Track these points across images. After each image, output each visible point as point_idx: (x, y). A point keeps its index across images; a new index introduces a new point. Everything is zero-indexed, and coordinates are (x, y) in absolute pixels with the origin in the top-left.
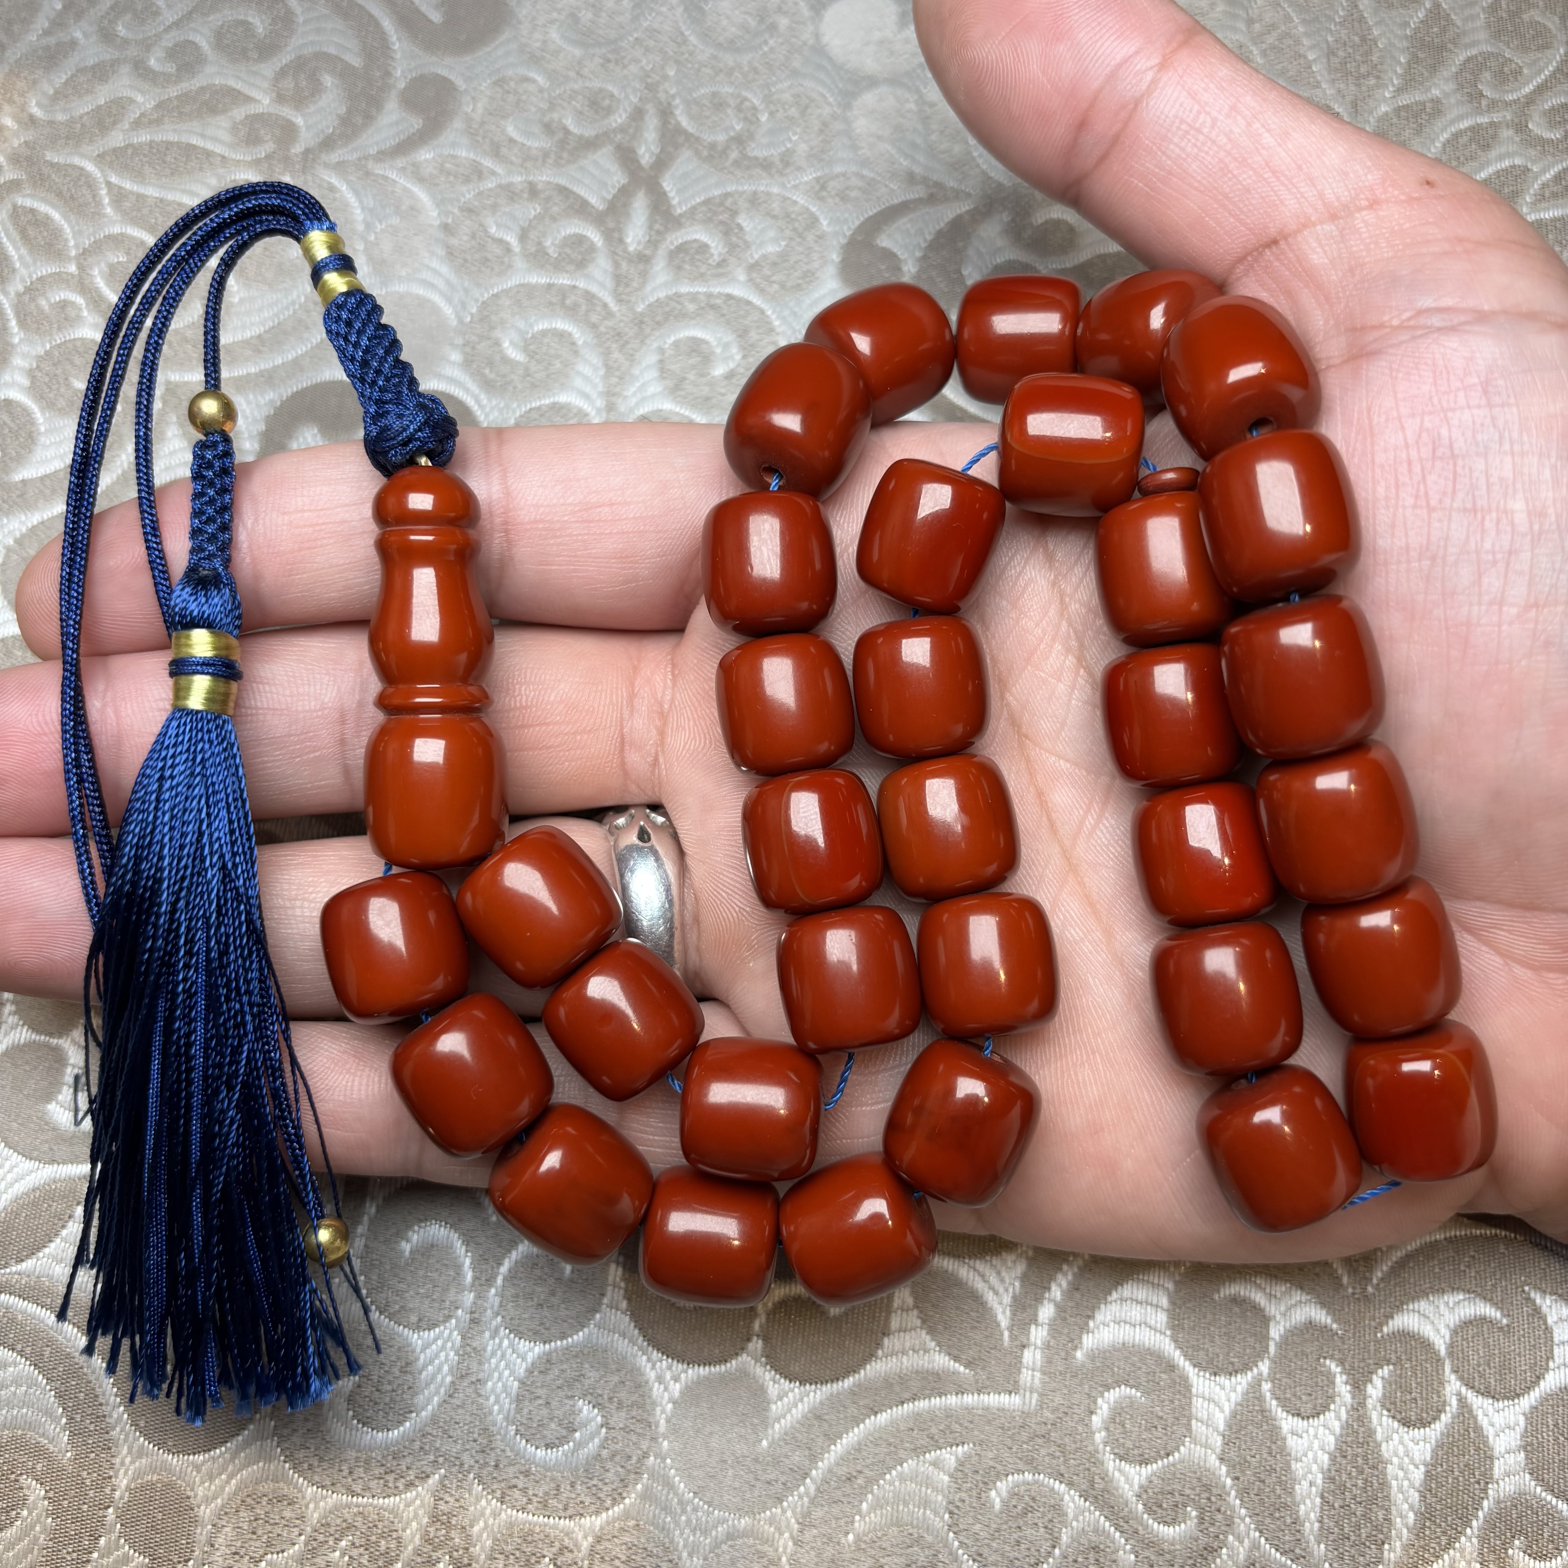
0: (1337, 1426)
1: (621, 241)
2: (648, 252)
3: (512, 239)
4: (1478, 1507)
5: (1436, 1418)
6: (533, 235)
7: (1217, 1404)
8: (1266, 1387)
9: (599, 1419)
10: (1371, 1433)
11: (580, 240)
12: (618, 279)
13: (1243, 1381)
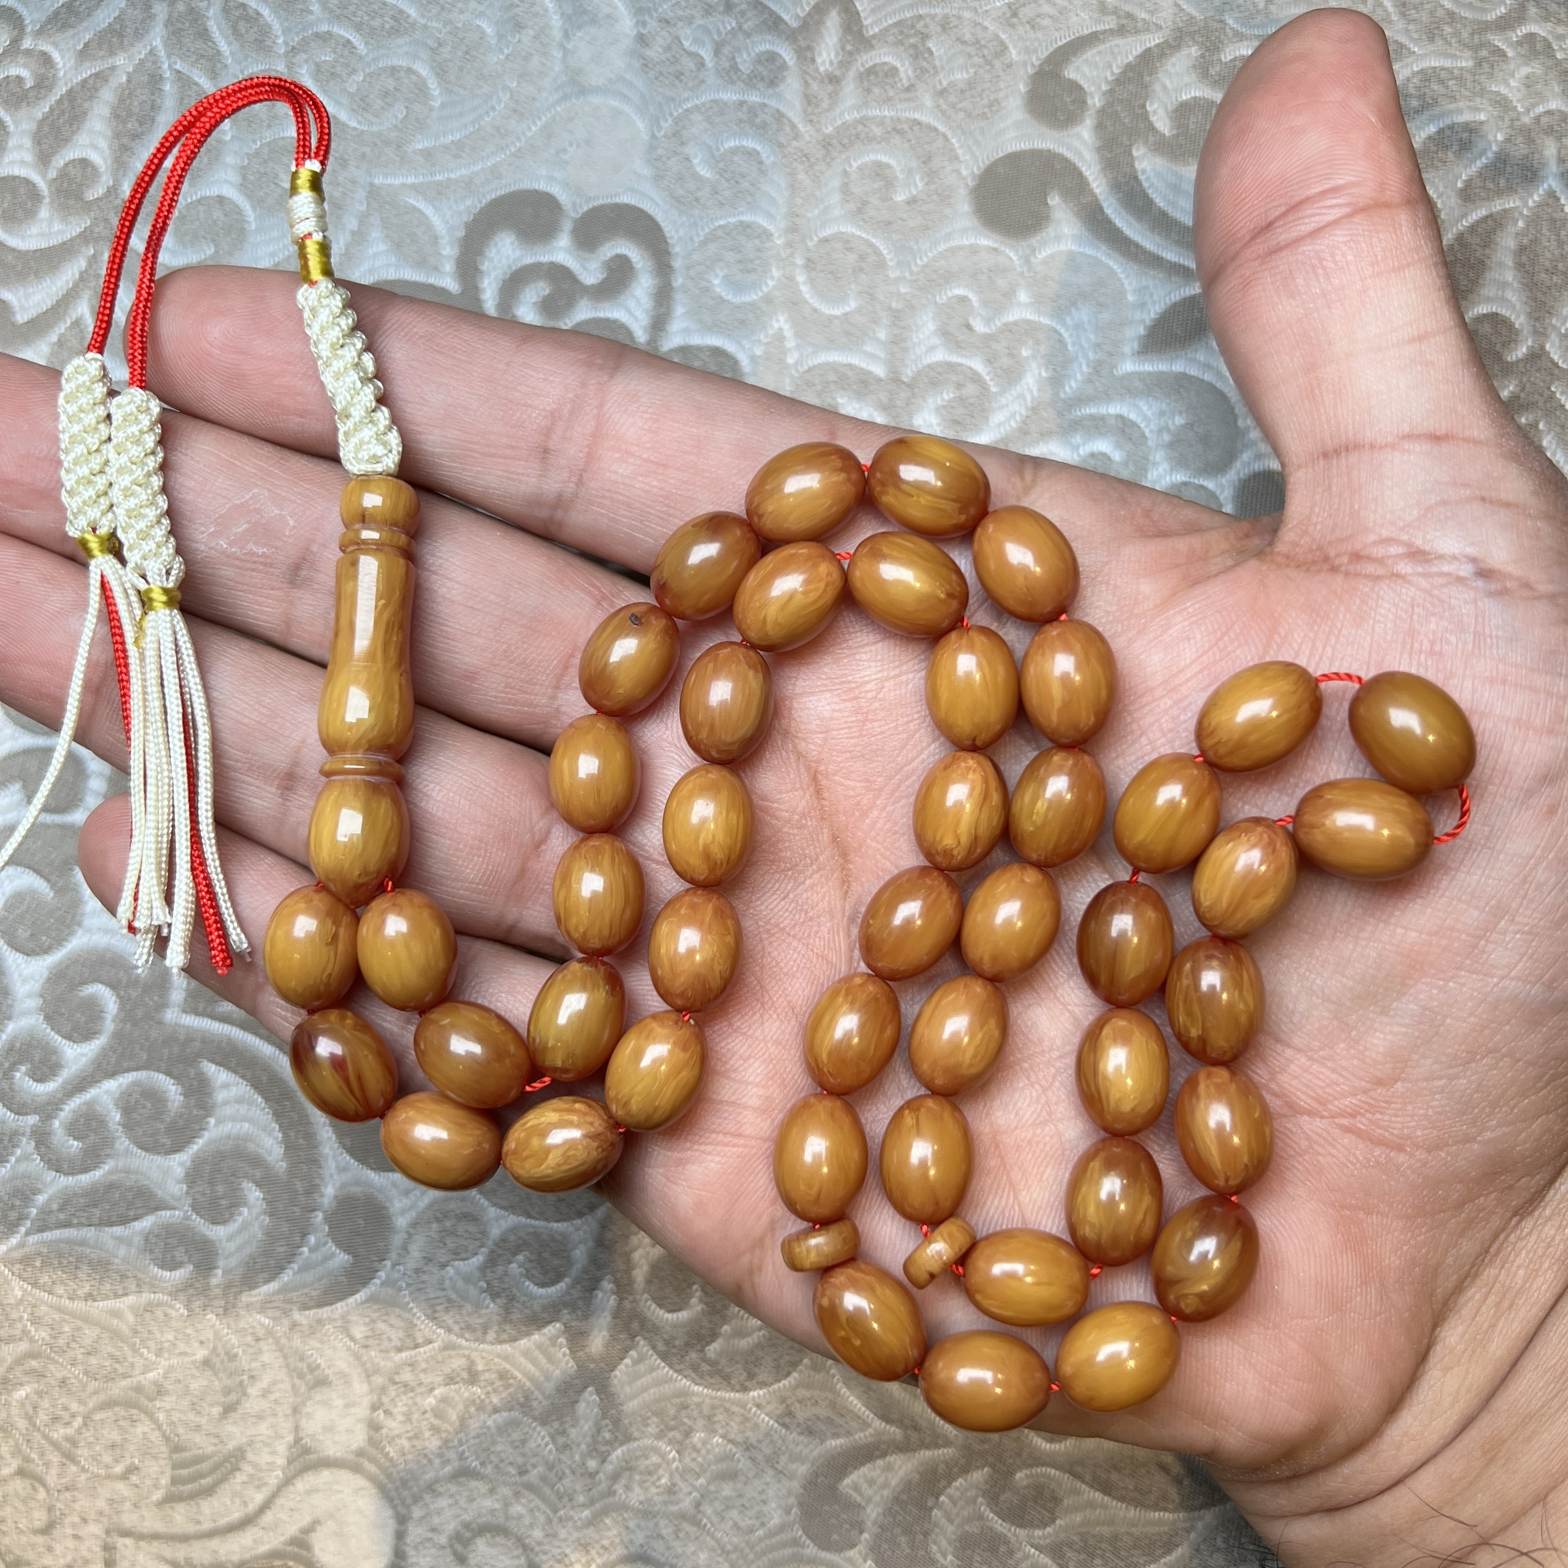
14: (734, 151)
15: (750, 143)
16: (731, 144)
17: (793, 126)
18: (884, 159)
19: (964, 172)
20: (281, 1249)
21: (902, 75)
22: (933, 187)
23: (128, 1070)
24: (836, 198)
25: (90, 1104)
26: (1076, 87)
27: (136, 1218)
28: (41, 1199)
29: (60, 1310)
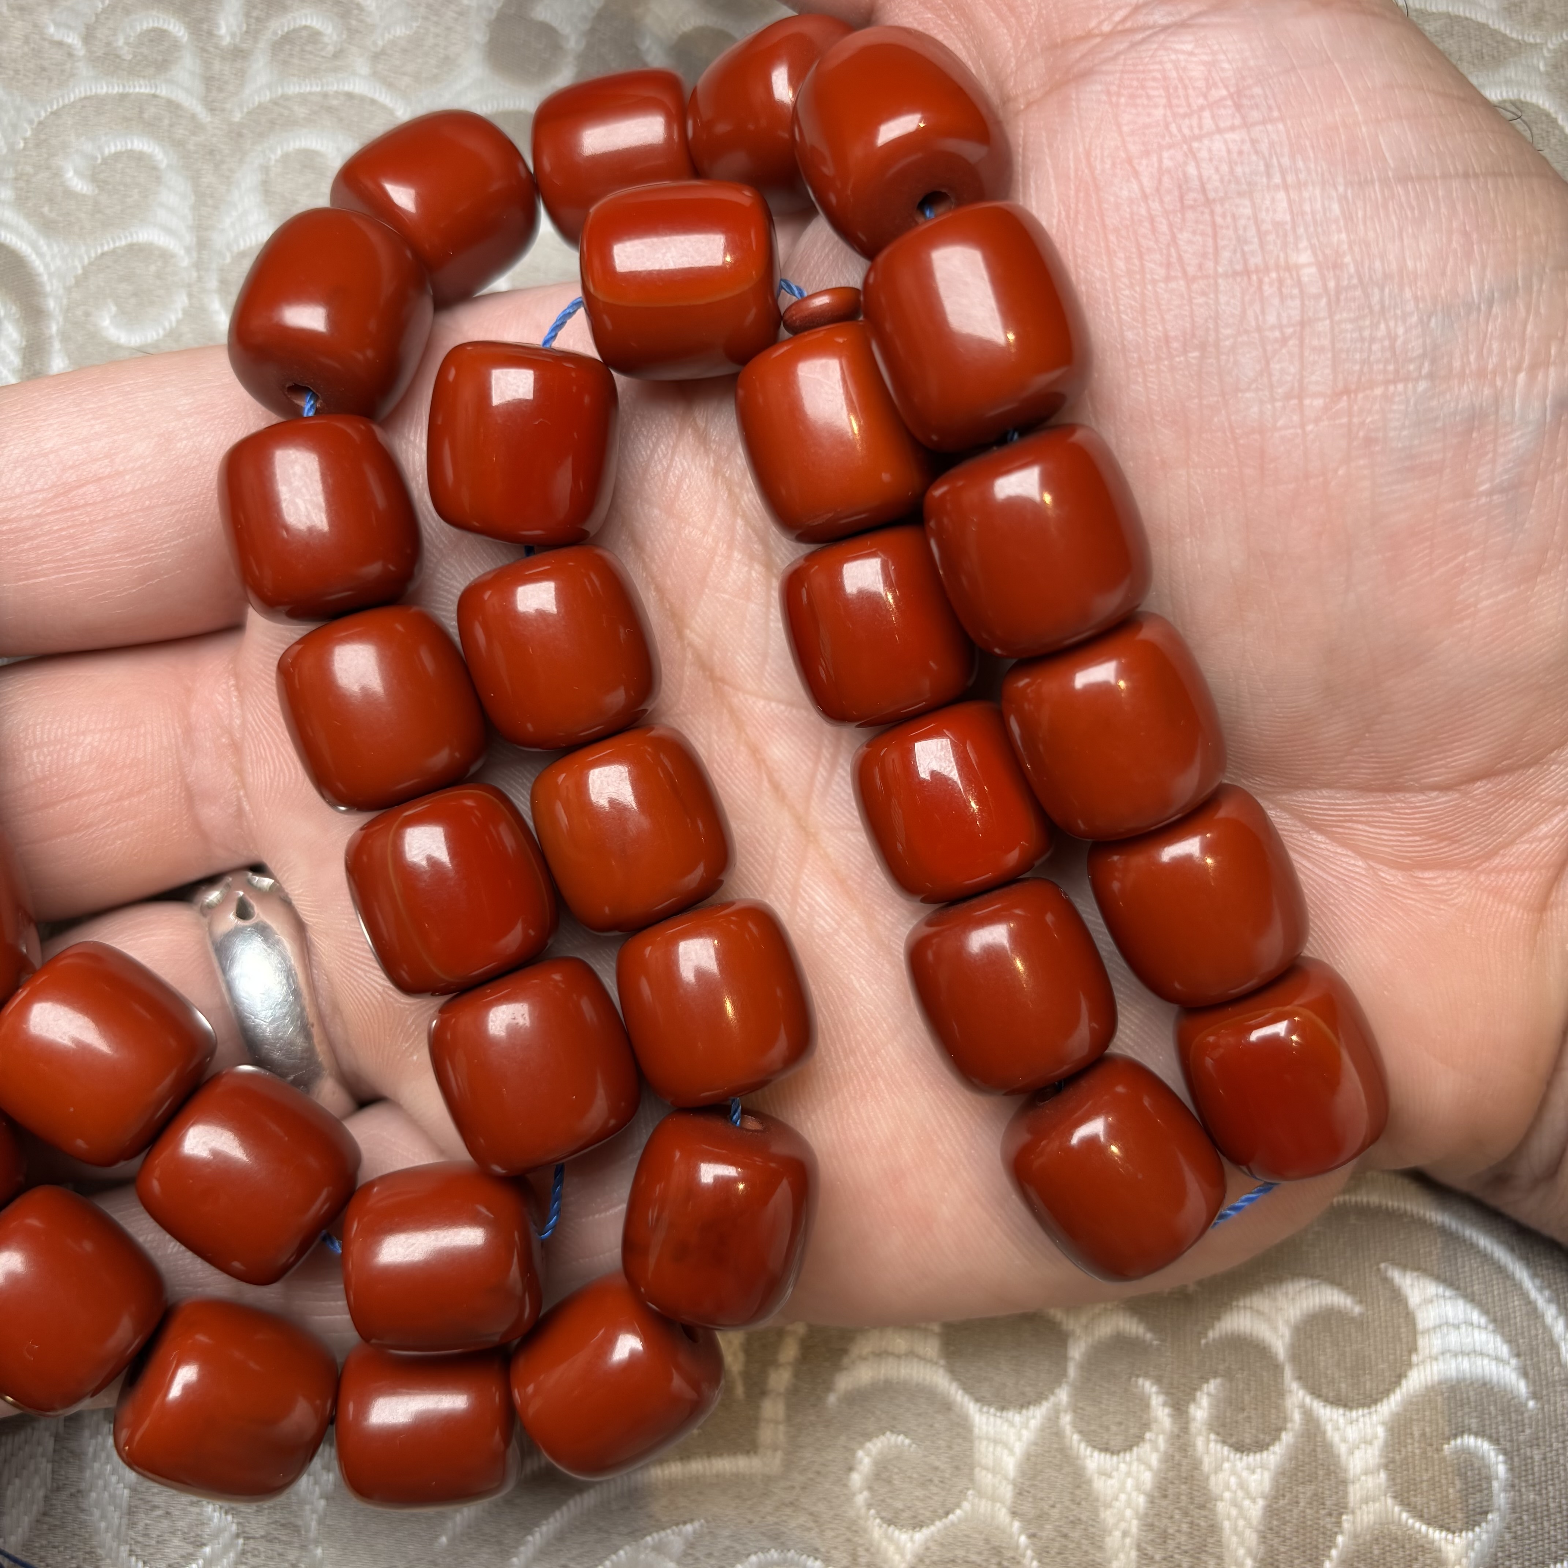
0: (1154, 1459)
1: (210, 34)
2: (244, 46)
3: (73, 39)
4: (1331, 1544)
5: (1276, 1438)
6: (102, 33)
7: (1006, 1445)
8: (1066, 1419)
9: (234, 1527)
10: (1196, 1465)
11: (159, 36)
12: (209, 80)
13: (1037, 1415)
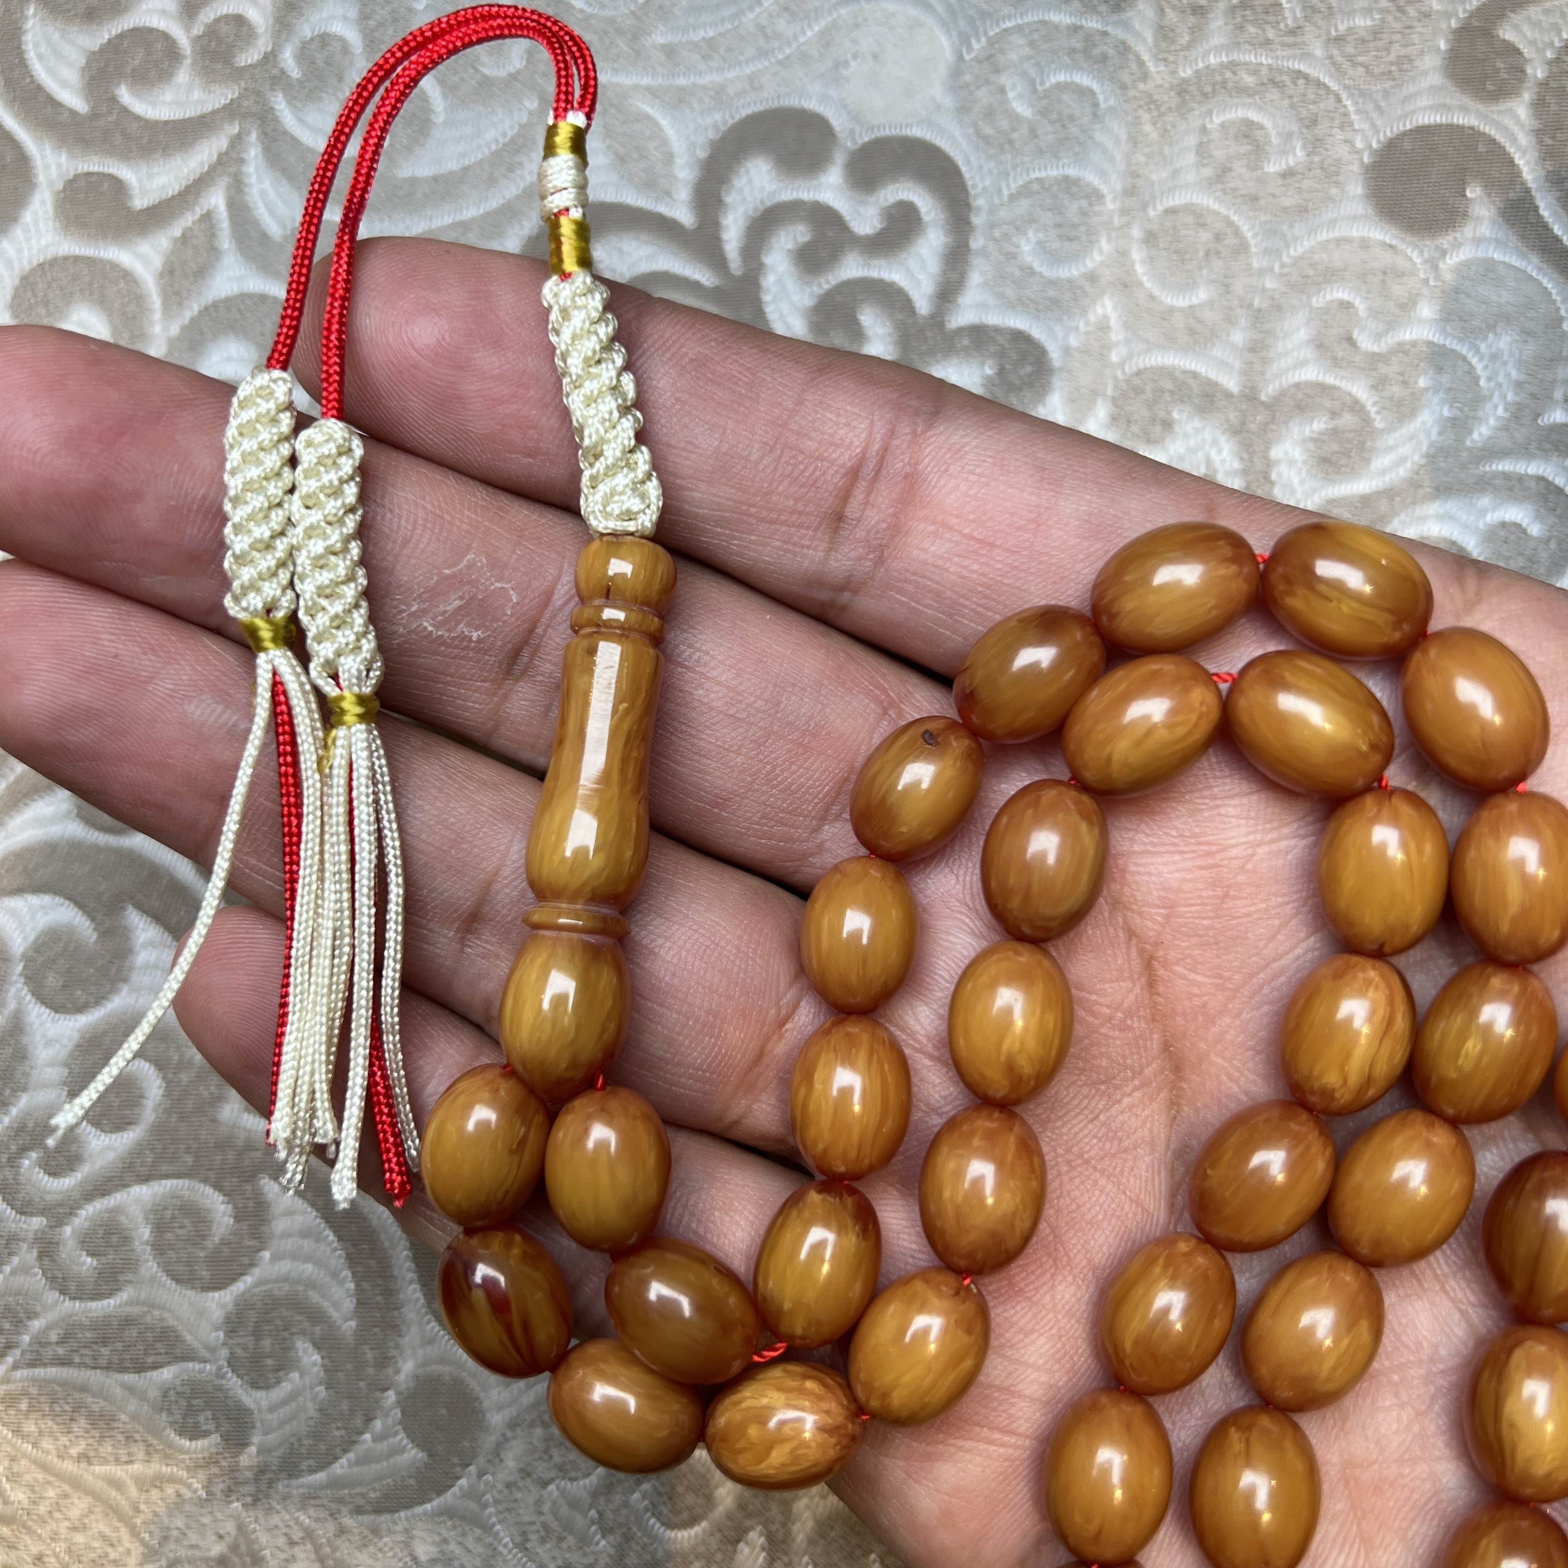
14: (1061, 87)
15: (1084, 80)
16: (1061, 77)
17: (1141, 64)
18: (1254, 116)
19: (1359, 144)
20: (337, 1433)
21: (1287, 14)
22: (1317, 159)
23: (167, 1176)
24: (1191, 158)
25: (115, 1211)
26: (1512, 51)
27: (156, 1367)
28: (36, 1325)
29: (45, 1467)
